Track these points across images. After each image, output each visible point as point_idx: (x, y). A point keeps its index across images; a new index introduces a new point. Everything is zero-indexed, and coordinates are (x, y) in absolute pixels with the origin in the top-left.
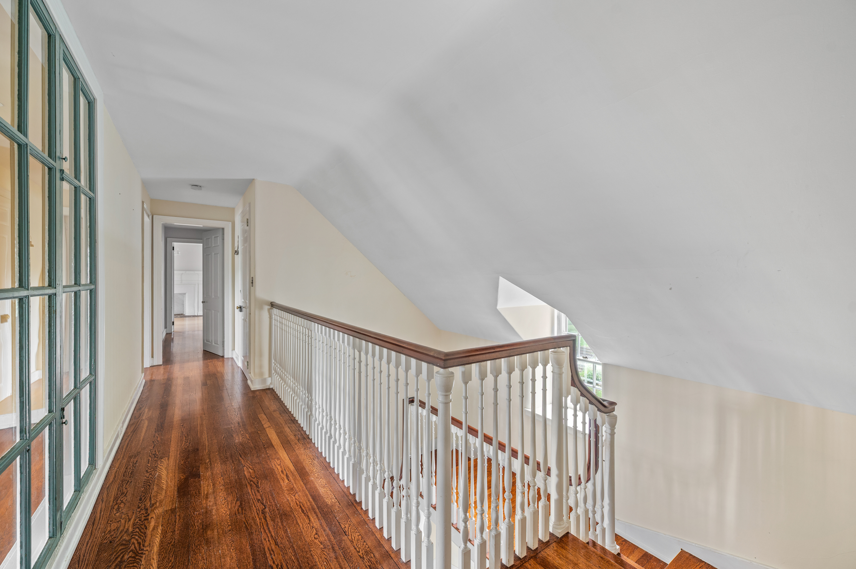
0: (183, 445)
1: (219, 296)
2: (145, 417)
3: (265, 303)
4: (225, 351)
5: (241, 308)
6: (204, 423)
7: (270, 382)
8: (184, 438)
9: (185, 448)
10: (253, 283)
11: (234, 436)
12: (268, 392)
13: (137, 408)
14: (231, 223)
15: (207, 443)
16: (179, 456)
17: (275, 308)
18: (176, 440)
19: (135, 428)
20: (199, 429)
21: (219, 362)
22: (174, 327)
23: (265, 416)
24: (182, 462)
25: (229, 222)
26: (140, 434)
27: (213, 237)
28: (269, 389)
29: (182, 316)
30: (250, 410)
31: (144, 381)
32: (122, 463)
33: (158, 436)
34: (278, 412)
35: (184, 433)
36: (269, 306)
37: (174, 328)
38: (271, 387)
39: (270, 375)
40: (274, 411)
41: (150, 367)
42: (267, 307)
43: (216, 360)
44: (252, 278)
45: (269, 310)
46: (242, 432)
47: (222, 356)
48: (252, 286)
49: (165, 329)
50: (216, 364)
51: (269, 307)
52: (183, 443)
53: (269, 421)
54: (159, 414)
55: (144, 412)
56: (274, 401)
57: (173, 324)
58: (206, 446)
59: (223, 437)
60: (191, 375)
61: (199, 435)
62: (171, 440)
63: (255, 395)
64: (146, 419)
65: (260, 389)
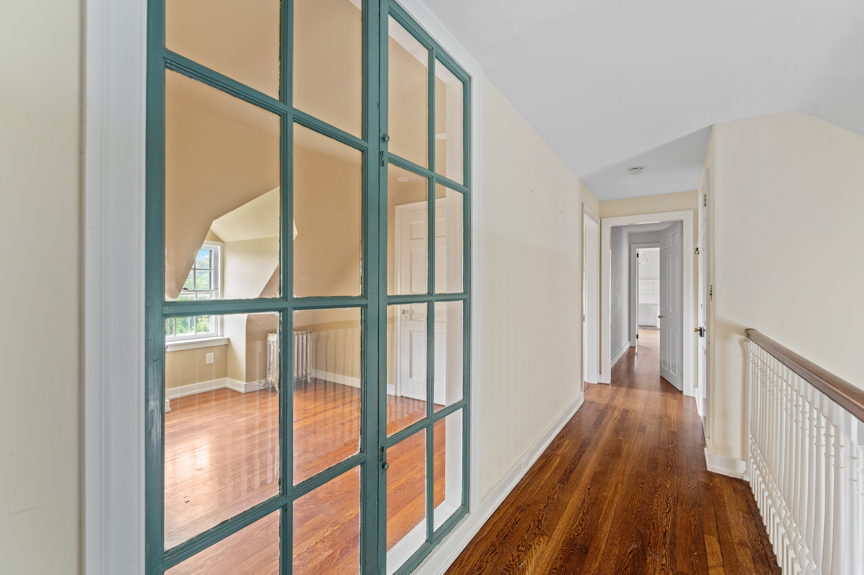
0: (573, 528)
1: (677, 310)
2: (560, 453)
3: (736, 329)
4: (684, 385)
5: (701, 330)
6: (616, 500)
7: (745, 469)
8: (581, 514)
9: (574, 535)
10: (711, 294)
11: (648, 561)
12: (738, 486)
13: (561, 435)
14: (692, 211)
15: (603, 548)
16: (560, 546)
17: (753, 341)
18: (571, 511)
19: (545, 464)
20: (605, 508)
21: (674, 399)
22: (638, 340)
23: (717, 546)
24: (559, 563)
25: (690, 211)
26: (544, 476)
27: (671, 234)
28: (741, 481)
29: (654, 328)
30: (693, 513)
31: (582, 401)
32: (506, 513)
33: (558, 490)
34: (749, 552)
35: (585, 505)
36: (742, 335)
37: (638, 342)
38: (746, 479)
39: (744, 457)
40: (742, 544)
41: (598, 383)
42: (737, 338)
43: (670, 394)
44: (712, 286)
45: (741, 342)
46: (664, 561)
47: (681, 391)
48: (711, 300)
49: (629, 342)
50: (669, 402)
51: (743, 337)
52: (576, 524)
53: (723, 566)
54: (575, 454)
55: (563, 443)
56: (746, 515)
57: (637, 337)
58: (600, 553)
59: (629, 550)
60: (633, 408)
61: (600, 521)
62: (566, 506)
63: (711, 485)
64: (560, 455)
65: (724, 474)
